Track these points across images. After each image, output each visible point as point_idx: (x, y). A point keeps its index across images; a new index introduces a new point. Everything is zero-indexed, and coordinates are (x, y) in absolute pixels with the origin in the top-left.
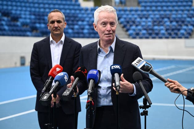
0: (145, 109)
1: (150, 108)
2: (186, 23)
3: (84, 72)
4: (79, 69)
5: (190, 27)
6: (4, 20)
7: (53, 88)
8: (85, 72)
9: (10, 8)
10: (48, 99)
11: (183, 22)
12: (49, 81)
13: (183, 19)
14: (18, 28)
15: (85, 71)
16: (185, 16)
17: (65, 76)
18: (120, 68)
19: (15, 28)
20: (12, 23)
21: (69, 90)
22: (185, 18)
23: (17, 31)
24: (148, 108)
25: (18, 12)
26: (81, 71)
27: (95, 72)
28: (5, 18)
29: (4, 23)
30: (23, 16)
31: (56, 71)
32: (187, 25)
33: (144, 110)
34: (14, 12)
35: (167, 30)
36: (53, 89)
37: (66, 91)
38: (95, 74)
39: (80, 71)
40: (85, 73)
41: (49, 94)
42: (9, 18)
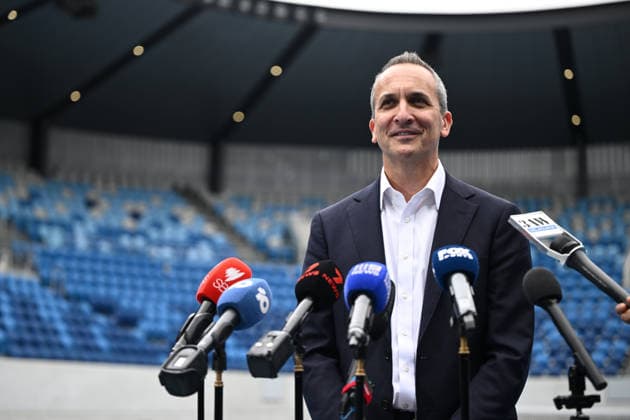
0: (579, 410)
1: (596, 404)
2: (605, 333)
3: (331, 278)
4: (315, 270)
5: (619, 345)
6: (96, 323)
7: (212, 331)
8: (335, 279)
9: (115, 292)
10: (189, 367)
11: (598, 331)
12: (198, 315)
13: (598, 325)
14: (136, 347)
15: (337, 276)
16: (602, 314)
17: (260, 289)
18: (471, 257)
19: (126, 345)
20: (120, 332)
21: (274, 337)
22: (603, 321)
23: (135, 352)
24: (589, 405)
25: (137, 304)
26: (320, 274)
27: (373, 269)
28: (102, 319)
29: (96, 330)
30: (151, 314)
31: (224, 279)
32: (610, 340)
33: (573, 412)
34: (125, 303)
35: (553, 353)
36: (213, 335)
37: (265, 339)
38: (377, 274)
39: (317, 273)
40: (336, 284)
41: (196, 349)
42: (113, 320)
